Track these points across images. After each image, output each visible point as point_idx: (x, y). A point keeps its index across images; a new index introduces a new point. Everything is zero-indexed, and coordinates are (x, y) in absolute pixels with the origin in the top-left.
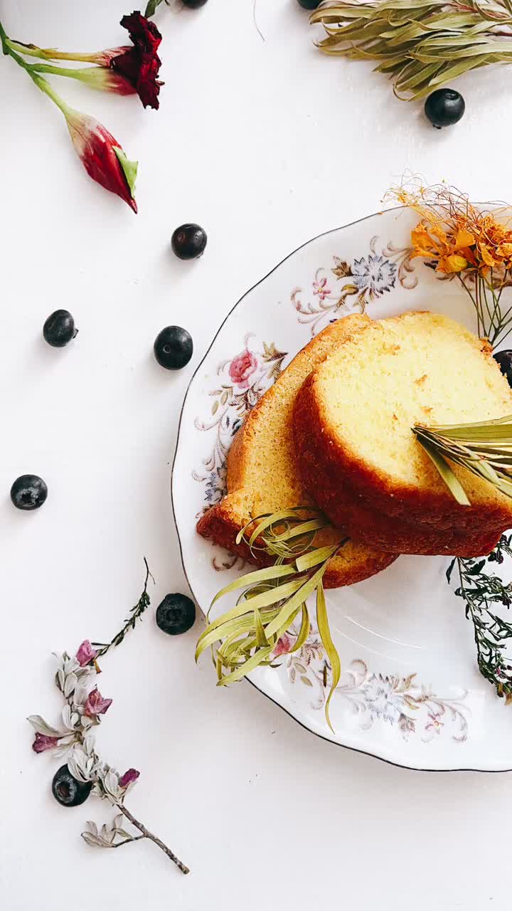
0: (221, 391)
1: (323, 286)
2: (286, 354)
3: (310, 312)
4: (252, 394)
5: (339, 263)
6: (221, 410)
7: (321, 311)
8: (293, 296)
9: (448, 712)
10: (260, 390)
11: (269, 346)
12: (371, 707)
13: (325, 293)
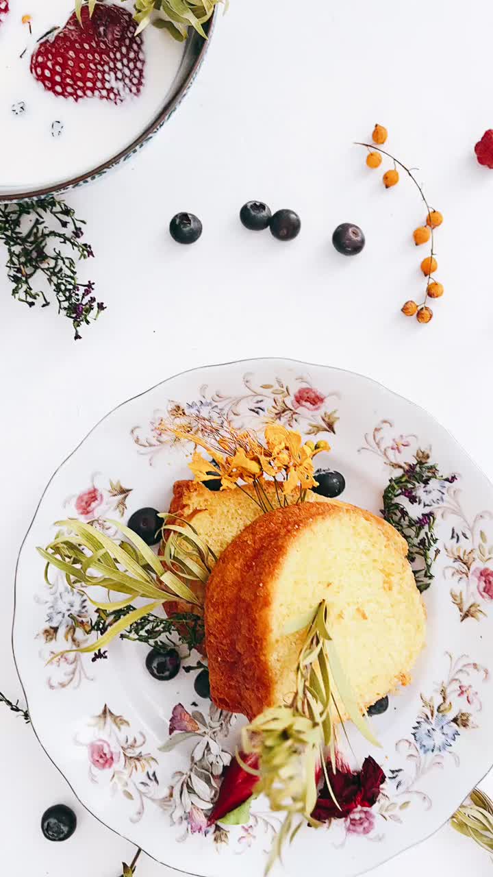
0: (283, 387)
1: (403, 445)
2: (334, 432)
3: (377, 441)
4: (290, 415)
5: (427, 452)
6: (267, 392)
7: (381, 451)
8: (385, 422)
9: (70, 668)
10: (296, 420)
11: (336, 415)
12: (56, 599)
13: (398, 448)
